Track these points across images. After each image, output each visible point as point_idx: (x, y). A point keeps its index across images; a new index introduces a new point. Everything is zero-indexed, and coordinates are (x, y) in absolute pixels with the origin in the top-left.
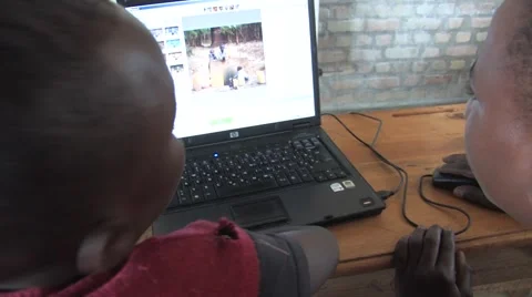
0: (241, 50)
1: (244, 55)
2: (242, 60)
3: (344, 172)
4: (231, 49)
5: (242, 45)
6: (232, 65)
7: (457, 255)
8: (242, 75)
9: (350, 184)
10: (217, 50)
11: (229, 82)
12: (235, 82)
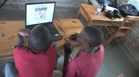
0: (44, 12)
1: (45, 12)
2: (44, 13)
3: (57, 33)
4: (42, 11)
5: (44, 11)
6: (42, 14)
7: (72, 45)
8: (44, 16)
9: (58, 35)
10: (40, 12)
11: (41, 17)
12: (42, 17)
